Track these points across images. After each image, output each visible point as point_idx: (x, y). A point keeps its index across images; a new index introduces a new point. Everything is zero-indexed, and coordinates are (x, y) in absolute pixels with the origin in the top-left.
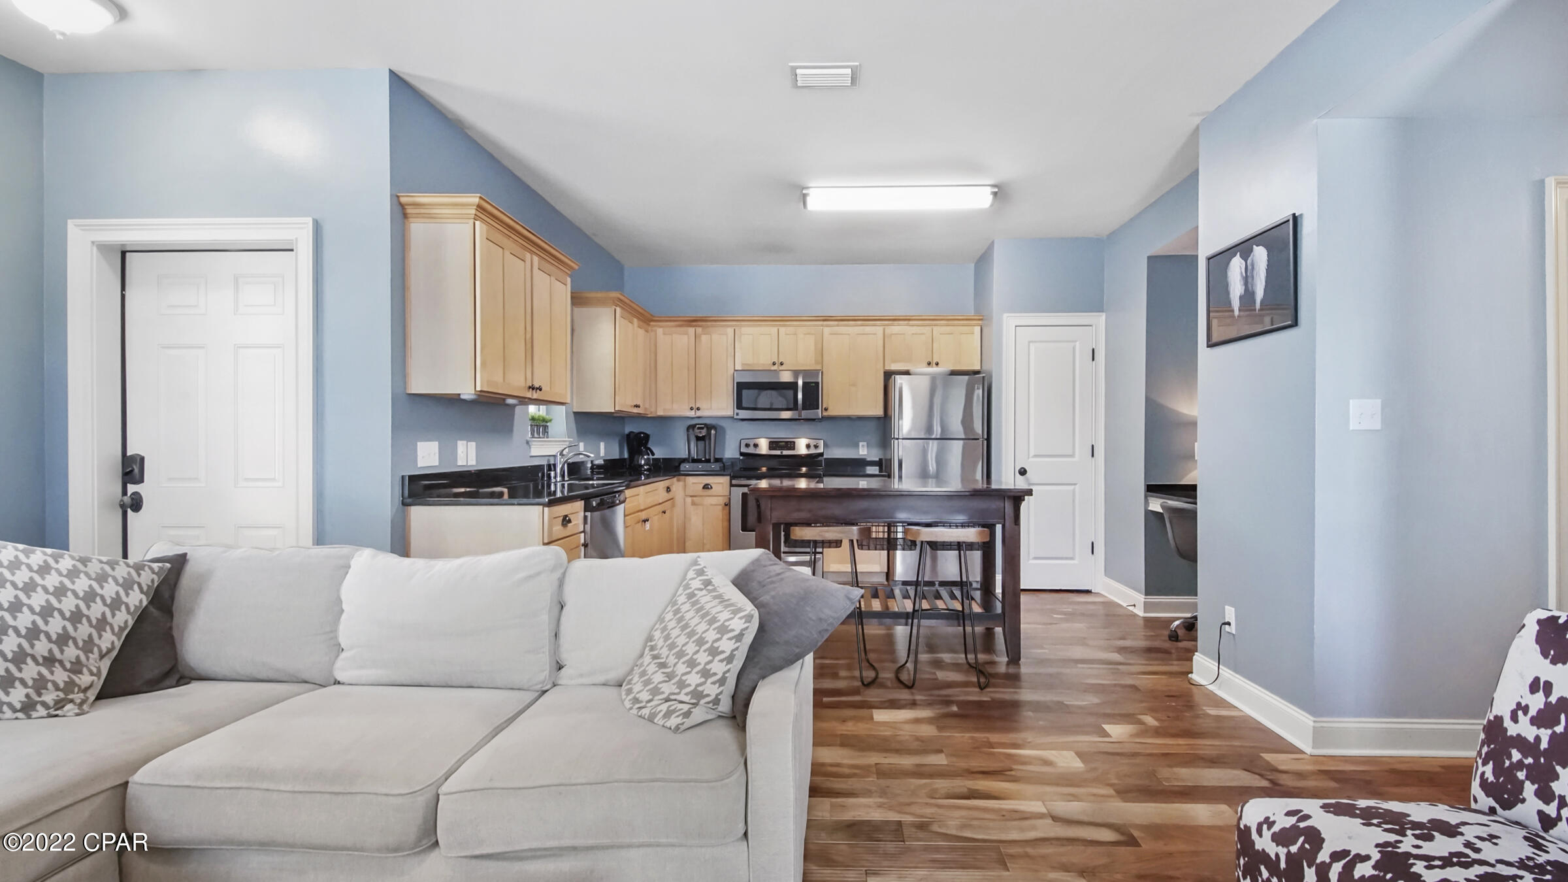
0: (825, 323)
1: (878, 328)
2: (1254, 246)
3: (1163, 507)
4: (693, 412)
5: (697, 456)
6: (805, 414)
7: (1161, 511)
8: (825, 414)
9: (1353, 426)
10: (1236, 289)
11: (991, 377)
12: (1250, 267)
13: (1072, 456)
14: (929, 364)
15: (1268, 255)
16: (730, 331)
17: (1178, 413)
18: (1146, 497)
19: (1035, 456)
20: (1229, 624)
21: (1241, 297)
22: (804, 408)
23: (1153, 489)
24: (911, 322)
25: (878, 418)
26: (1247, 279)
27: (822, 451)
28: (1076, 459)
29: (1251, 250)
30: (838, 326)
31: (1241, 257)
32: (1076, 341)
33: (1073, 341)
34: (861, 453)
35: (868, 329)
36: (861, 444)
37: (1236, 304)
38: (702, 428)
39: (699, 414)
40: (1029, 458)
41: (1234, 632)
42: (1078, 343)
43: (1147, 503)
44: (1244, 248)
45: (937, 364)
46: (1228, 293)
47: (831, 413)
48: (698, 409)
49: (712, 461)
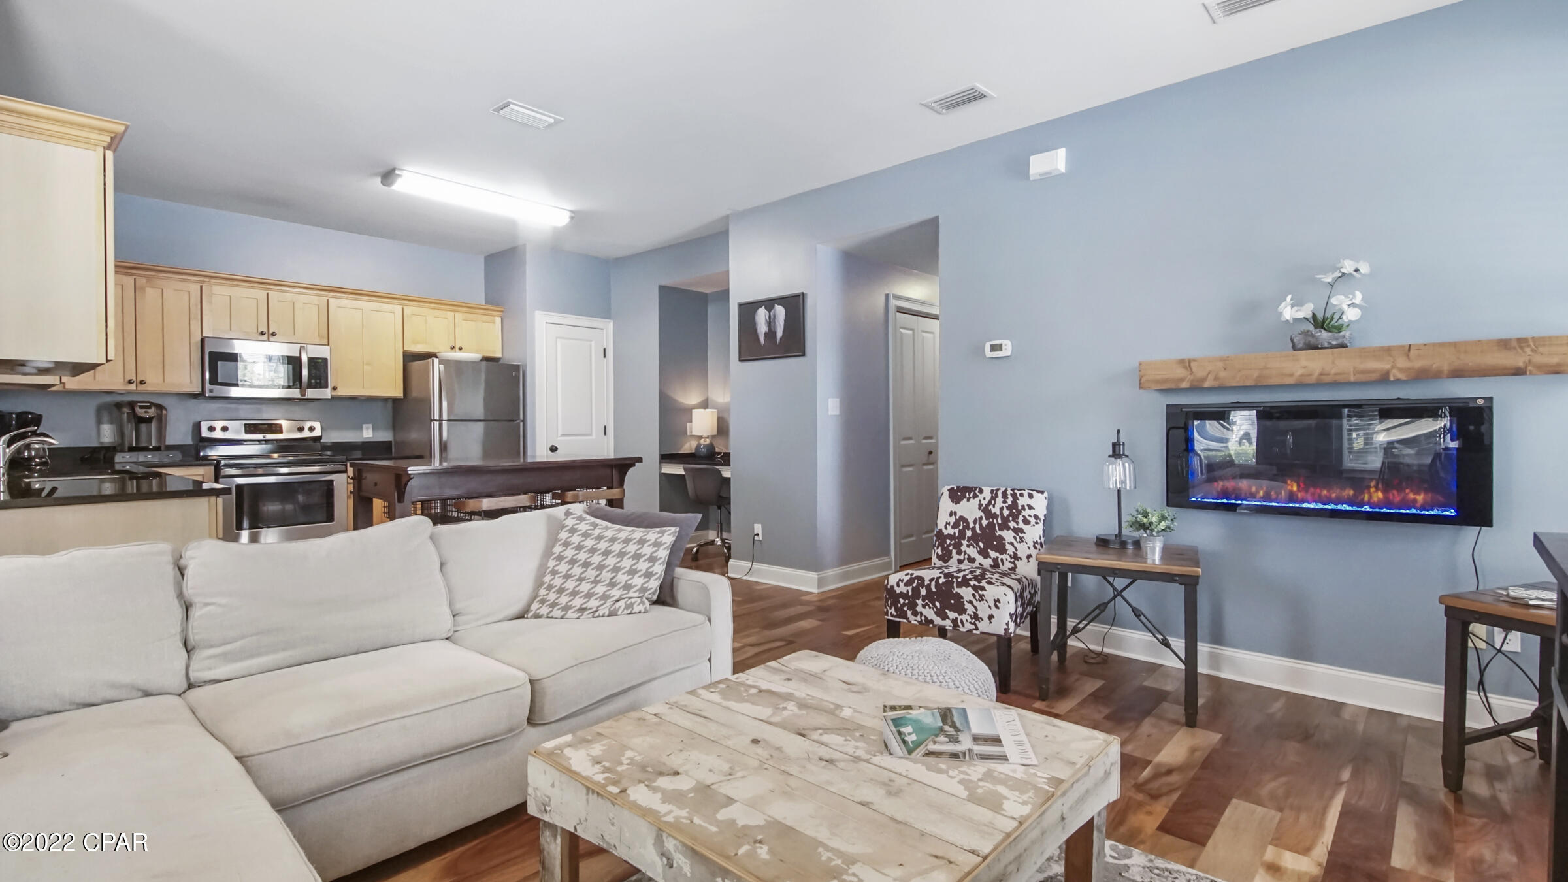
0: (332, 294)
1: (396, 306)
2: (776, 305)
3: (685, 469)
4: (133, 387)
5: (136, 444)
6: (311, 393)
7: (683, 473)
8: (334, 393)
9: (830, 413)
10: (762, 328)
11: (526, 366)
12: (772, 317)
13: (590, 435)
14: (453, 348)
15: (786, 313)
16: (194, 288)
17: (680, 403)
18: (660, 462)
19: (563, 435)
20: (757, 535)
21: (765, 334)
22: (310, 386)
23: (666, 458)
24: (432, 305)
25: (395, 400)
26: (771, 323)
27: (320, 434)
28: (594, 437)
29: (774, 307)
30: (347, 298)
31: (765, 308)
32: (591, 341)
33: (587, 340)
34: (365, 435)
35: (385, 306)
36: (364, 426)
37: (762, 337)
38: (149, 407)
39: (142, 388)
40: (557, 437)
41: (761, 539)
42: (593, 343)
43: (660, 468)
44: (769, 304)
45: (460, 349)
46: (756, 330)
47: (341, 392)
48: (142, 382)
49: (163, 448)
